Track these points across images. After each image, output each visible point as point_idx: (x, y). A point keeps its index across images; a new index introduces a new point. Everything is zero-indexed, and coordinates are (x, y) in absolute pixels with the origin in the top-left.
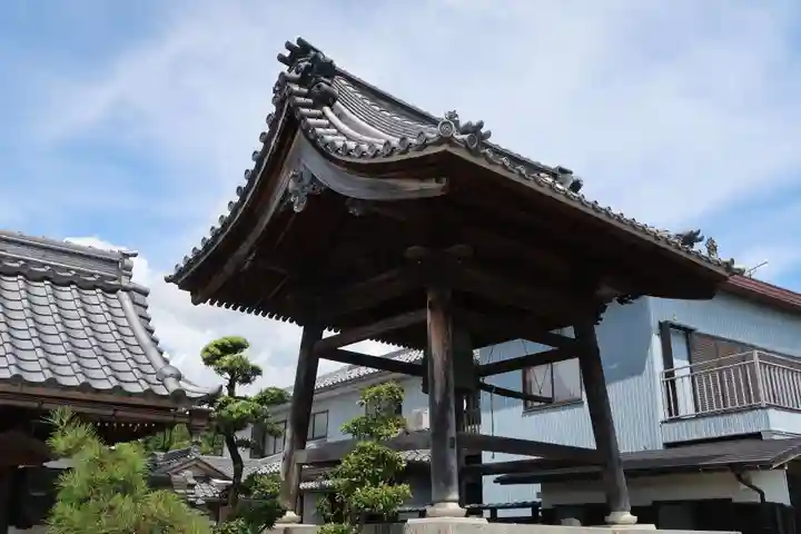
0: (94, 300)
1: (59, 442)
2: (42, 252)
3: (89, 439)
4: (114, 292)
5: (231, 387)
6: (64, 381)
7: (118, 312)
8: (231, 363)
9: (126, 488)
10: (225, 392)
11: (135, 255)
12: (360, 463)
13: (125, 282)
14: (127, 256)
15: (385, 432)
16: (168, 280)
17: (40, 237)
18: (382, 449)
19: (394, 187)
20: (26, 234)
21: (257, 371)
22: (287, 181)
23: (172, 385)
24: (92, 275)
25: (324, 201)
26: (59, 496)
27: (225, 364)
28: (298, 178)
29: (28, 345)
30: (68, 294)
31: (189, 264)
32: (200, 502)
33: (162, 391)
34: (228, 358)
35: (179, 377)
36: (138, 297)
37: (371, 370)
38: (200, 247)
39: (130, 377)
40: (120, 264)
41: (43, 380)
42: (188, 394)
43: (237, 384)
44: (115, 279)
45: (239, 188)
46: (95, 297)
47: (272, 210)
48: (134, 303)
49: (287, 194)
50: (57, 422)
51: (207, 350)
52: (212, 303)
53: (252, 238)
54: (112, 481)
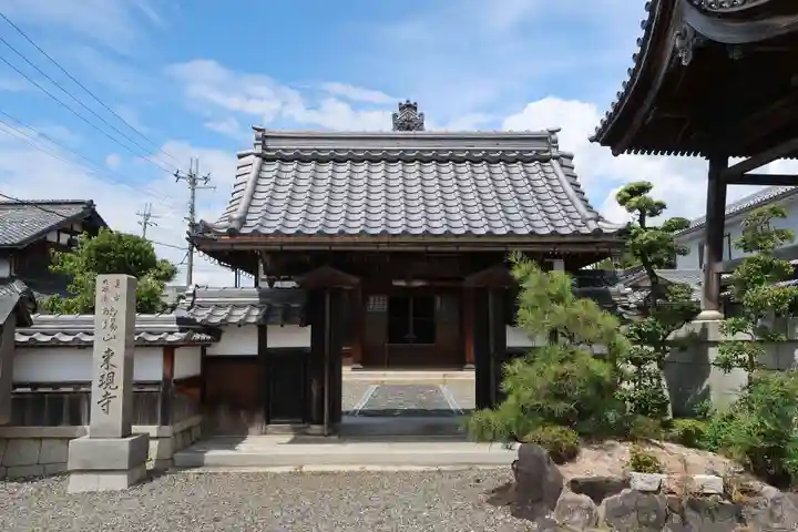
0: (534, 170)
1: (517, 273)
2: (495, 142)
3: (535, 270)
4: (547, 160)
5: (642, 221)
6: (497, 232)
7: (552, 176)
8: (638, 203)
9: (559, 299)
10: (638, 224)
11: (558, 130)
12: (748, 271)
13: (554, 152)
14: (553, 132)
15: (771, 244)
16: (591, 141)
17: (491, 131)
18: (769, 259)
19: (767, 26)
20: (483, 131)
21: (662, 206)
22: (674, 41)
23: (593, 225)
24: (531, 151)
25: (707, 51)
26: (521, 306)
27: (633, 204)
28: (682, 36)
29: (494, 210)
30: (517, 168)
31: (605, 125)
32: (632, 306)
33: (585, 230)
34: (635, 199)
35: (598, 219)
36: (566, 162)
37: (789, 188)
38: (611, 111)
39: (562, 223)
40: (549, 138)
41: (505, 232)
42: (605, 231)
43: (647, 217)
44: (546, 151)
45: (634, 55)
46: (534, 167)
47: (665, 68)
48: (562, 166)
49: (675, 51)
50: (514, 260)
51: (619, 195)
52: (629, 153)
53: (652, 95)
54: (549, 294)
